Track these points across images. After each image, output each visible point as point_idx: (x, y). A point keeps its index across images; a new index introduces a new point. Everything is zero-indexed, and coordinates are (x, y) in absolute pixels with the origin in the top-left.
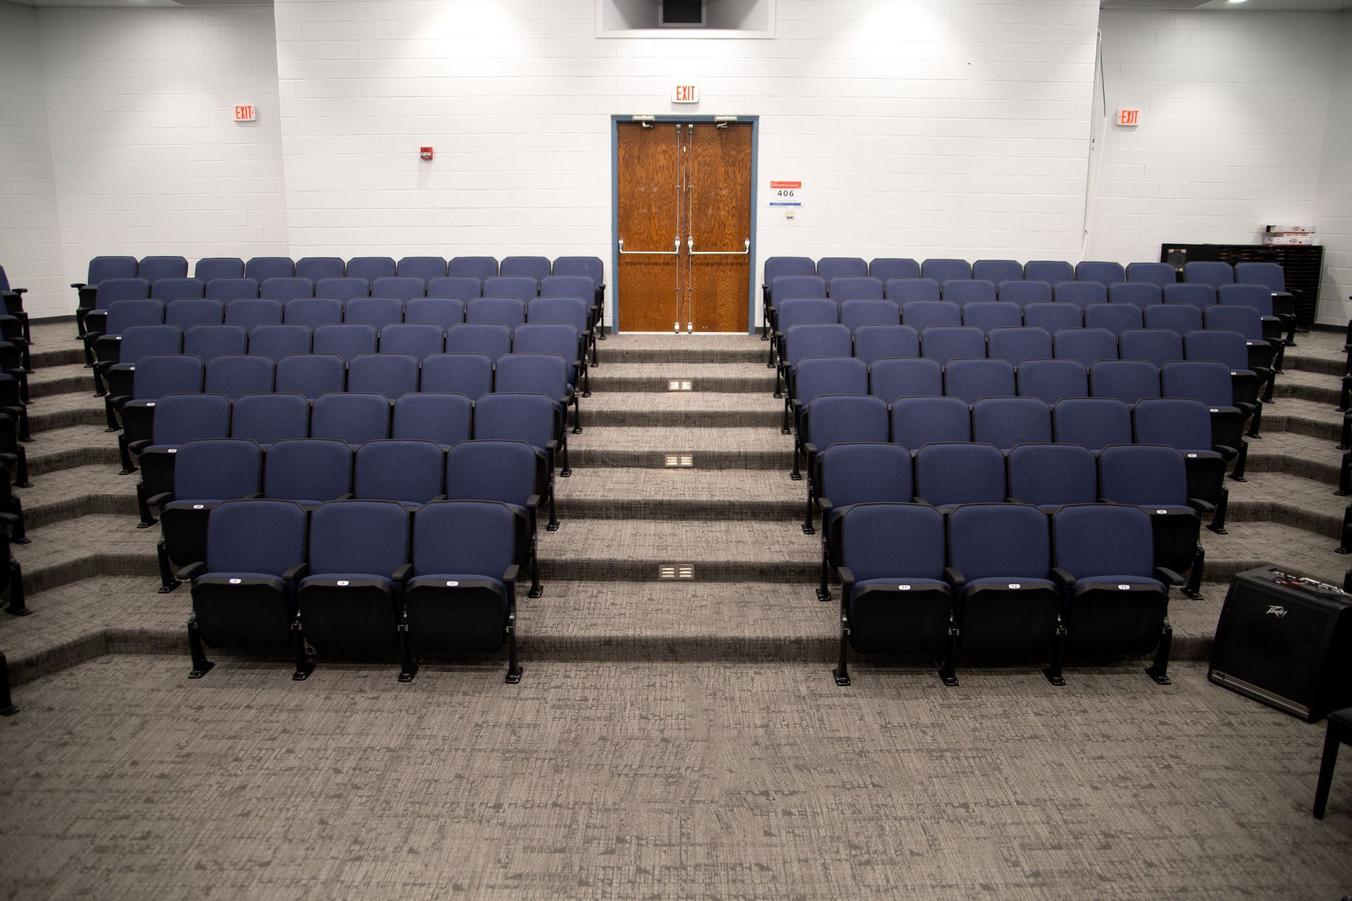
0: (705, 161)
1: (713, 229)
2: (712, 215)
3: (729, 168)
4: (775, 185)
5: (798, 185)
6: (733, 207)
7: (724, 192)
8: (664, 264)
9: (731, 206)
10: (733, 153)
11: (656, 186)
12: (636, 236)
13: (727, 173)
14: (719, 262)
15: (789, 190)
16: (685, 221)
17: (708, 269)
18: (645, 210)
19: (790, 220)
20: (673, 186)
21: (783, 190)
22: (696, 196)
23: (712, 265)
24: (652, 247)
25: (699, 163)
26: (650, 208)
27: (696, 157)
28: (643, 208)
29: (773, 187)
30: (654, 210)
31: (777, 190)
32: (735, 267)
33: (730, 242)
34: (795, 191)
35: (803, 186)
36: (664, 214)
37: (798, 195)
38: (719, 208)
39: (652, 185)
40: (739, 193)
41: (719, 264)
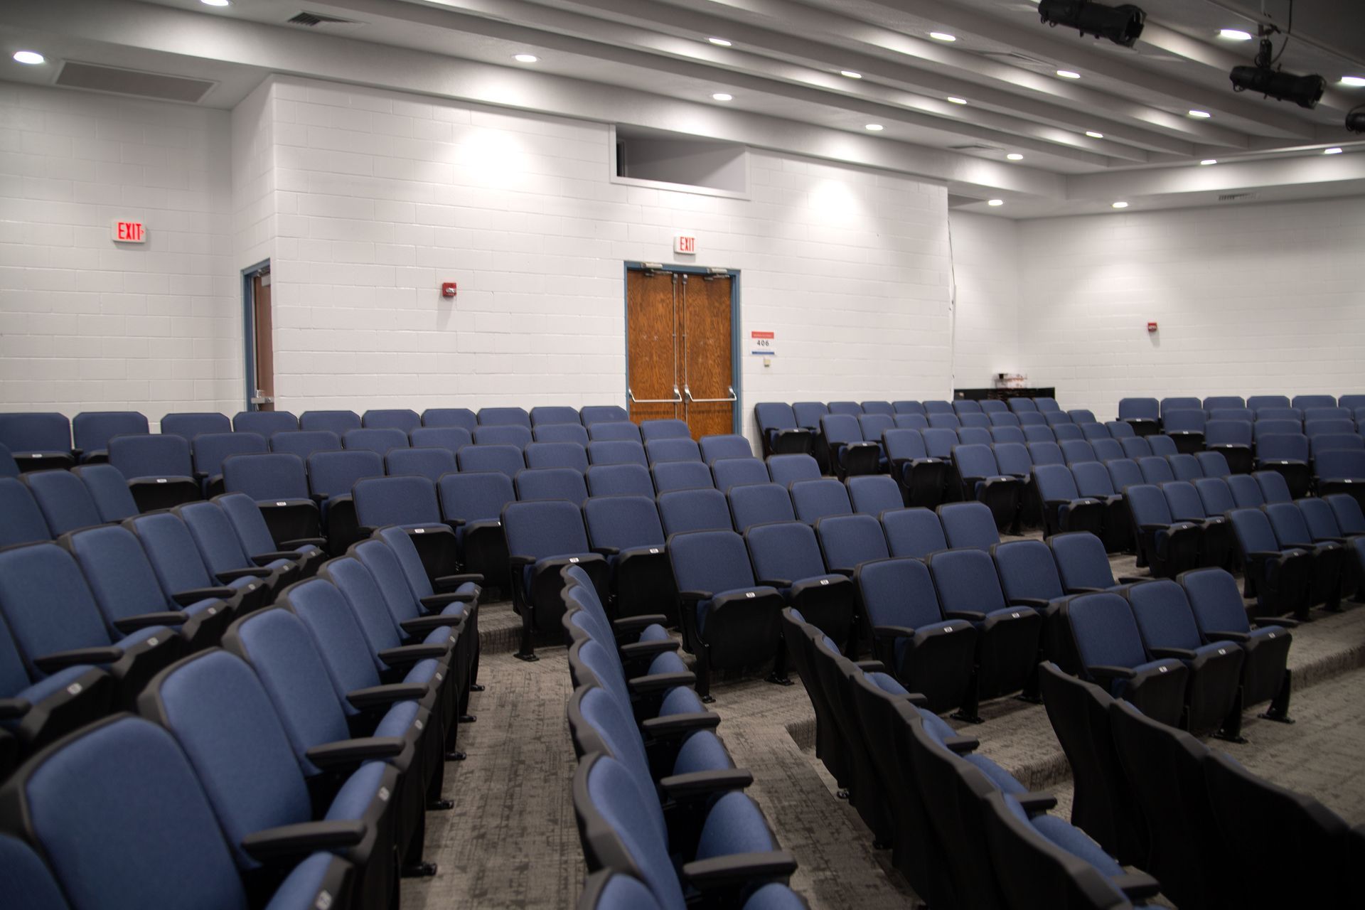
0: (695, 311)
1: (703, 378)
2: (702, 364)
3: (714, 318)
4: (755, 335)
5: (771, 335)
6: (718, 356)
7: (711, 341)
8: (664, 412)
9: (716, 355)
10: (717, 304)
11: (656, 334)
12: (640, 385)
13: (712, 322)
14: (706, 410)
15: (765, 340)
16: (681, 369)
17: (700, 417)
18: (647, 359)
19: (767, 368)
20: (670, 335)
21: (761, 340)
22: (688, 345)
23: (703, 412)
24: (654, 396)
25: (691, 313)
26: (651, 357)
27: (688, 307)
28: (646, 356)
29: (753, 337)
30: (655, 358)
31: (756, 340)
32: (721, 414)
33: (716, 390)
34: (770, 341)
35: (775, 335)
36: (664, 362)
37: (772, 345)
38: (707, 357)
39: (653, 333)
40: (722, 343)
41: (709, 412)
